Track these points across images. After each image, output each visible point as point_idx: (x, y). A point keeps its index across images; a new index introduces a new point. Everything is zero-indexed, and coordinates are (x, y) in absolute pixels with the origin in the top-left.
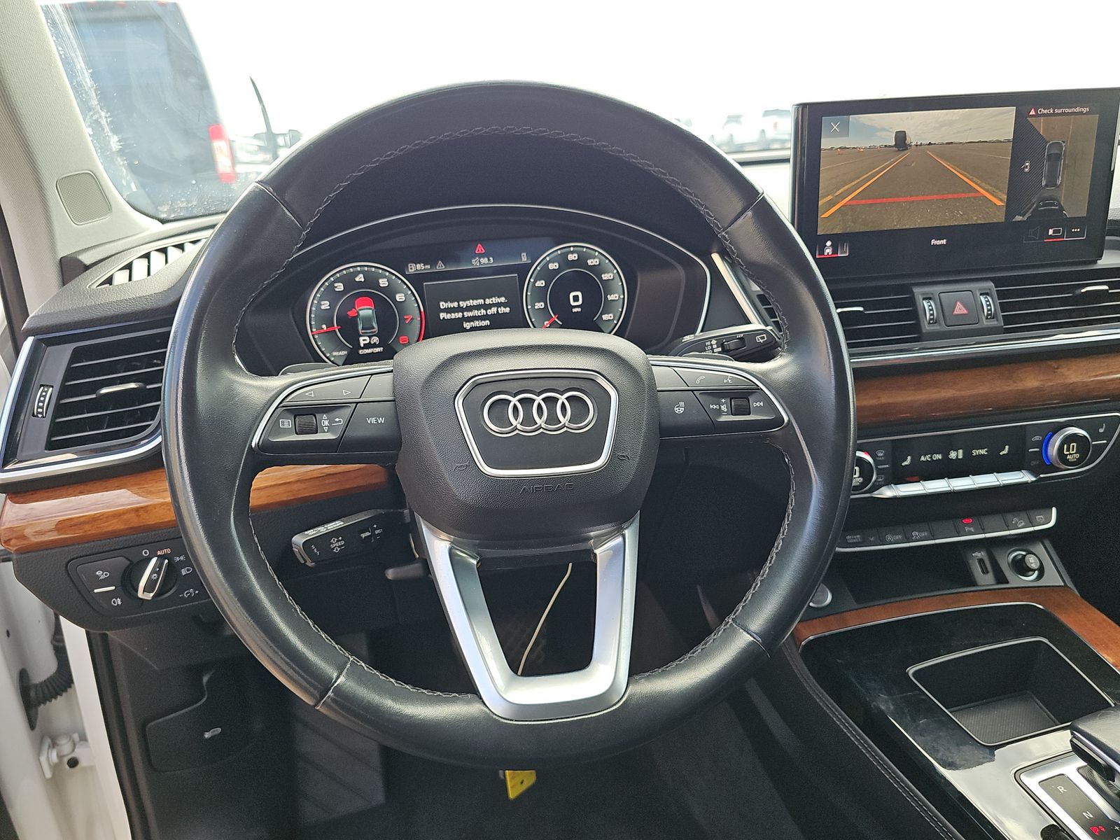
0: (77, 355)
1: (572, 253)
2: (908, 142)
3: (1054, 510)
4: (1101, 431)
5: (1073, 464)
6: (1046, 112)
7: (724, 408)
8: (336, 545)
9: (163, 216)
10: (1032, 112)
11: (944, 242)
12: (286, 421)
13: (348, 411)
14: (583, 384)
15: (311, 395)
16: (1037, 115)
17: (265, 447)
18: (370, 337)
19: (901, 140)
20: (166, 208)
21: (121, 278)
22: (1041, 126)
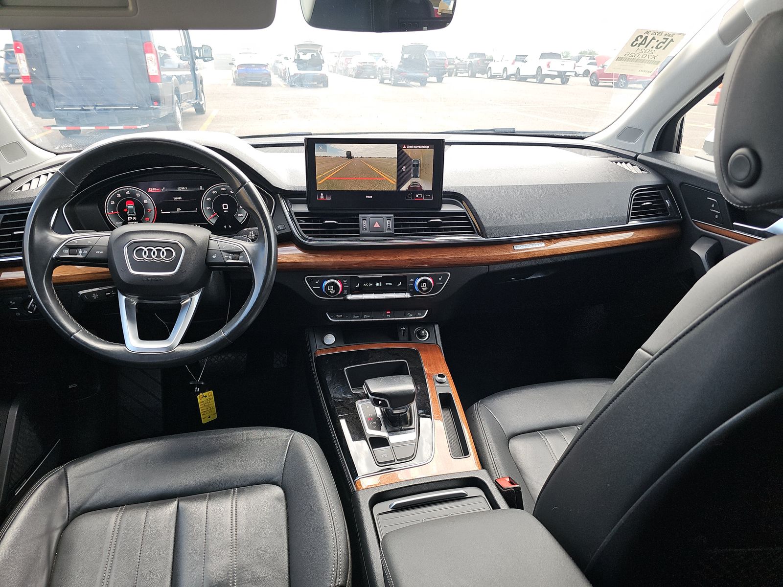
0: (5, 218)
1: (223, 187)
2: (352, 156)
3: (427, 311)
4: (440, 279)
5: (424, 292)
6: (410, 147)
7: (230, 257)
8: (94, 296)
9: (57, 151)
10: (405, 147)
11: (371, 197)
12: (66, 250)
13: (89, 249)
14: (172, 245)
15: (76, 242)
16: (406, 148)
17: (57, 258)
18: (133, 217)
19: (349, 156)
20: (58, 148)
21: (26, 187)
22: (408, 152)
